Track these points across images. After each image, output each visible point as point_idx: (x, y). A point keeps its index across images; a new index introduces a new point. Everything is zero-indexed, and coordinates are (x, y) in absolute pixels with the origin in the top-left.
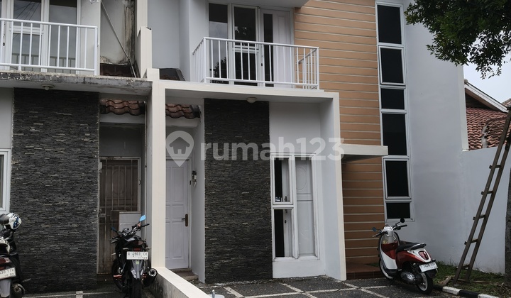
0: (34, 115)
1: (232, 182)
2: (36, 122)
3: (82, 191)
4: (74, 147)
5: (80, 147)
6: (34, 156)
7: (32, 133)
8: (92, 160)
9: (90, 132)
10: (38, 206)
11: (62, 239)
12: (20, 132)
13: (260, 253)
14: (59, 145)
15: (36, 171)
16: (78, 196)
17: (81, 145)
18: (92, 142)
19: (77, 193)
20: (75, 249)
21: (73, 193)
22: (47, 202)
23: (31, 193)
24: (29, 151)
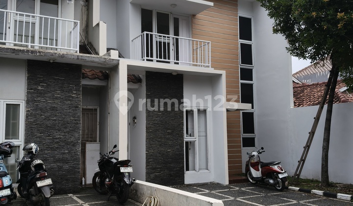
0: (40, 78)
1: (162, 124)
2: (41, 83)
3: (71, 129)
4: (66, 100)
5: (70, 100)
6: (40, 105)
7: (39, 90)
8: (77, 109)
9: (76, 90)
10: (43, 139)
11: (59, 160)
12: (31, 89)
13: (178, 169)
14: (56, 98)
15: (41, 115)
16: (68, 132)
17: (71, 99)
18: (77, 97)
19: (68, 130)
20: (66, 167)
21: (65, 131)
22: (49, 136)
23: (38, 130)
24: (37, 102)
